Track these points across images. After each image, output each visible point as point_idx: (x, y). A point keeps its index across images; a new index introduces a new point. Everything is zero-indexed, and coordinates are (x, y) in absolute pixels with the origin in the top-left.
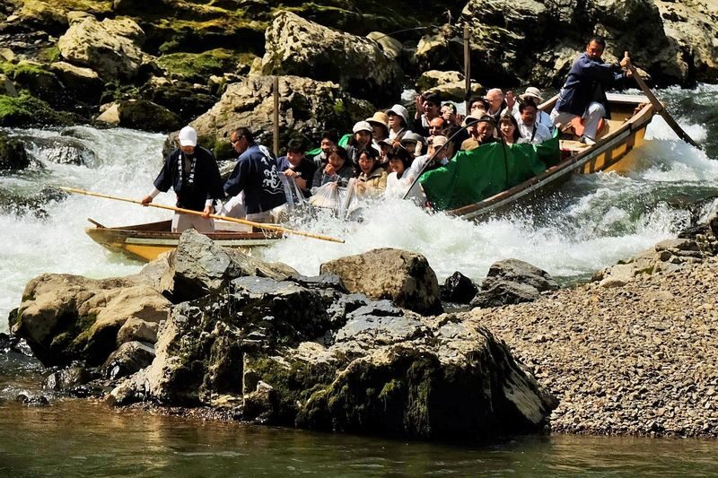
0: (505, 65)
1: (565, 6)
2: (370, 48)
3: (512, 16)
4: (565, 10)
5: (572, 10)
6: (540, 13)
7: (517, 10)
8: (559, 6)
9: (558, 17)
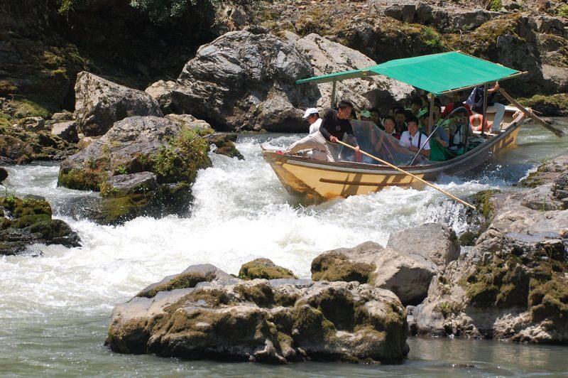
0: (217, 109)
1: (255, 67)
2: (147, 97)
3: (220, 75)
4: (254, 70)
5: (260, 71)
6: (239, 73)
7: (223, 70)
8: (251, 68)
9: (251, 75)
